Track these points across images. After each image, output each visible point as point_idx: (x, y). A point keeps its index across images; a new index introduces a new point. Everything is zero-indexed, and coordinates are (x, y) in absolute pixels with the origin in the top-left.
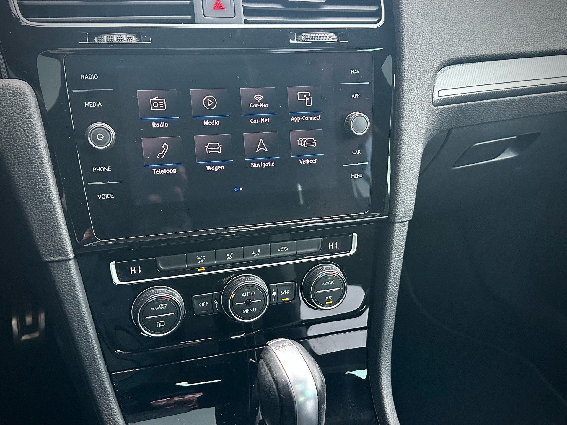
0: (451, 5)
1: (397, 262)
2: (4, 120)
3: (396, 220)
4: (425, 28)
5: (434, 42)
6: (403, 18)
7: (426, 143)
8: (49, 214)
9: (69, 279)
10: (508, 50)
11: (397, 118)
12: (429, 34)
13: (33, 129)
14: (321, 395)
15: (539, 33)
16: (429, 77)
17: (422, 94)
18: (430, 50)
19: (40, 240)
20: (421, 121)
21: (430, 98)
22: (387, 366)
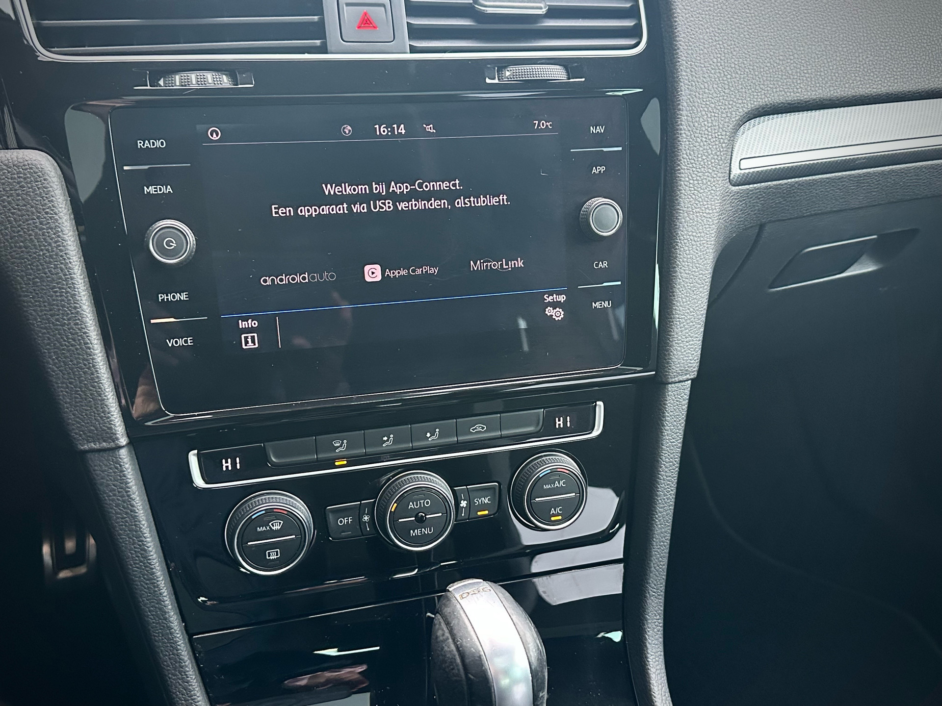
0: (761, 15)
1: (672, 450)
2: (10, 217)
3: (668, 378)
4: (715, 56)
5: (731, 78)
6: (678, 39)
7: (721, 248)
8: (85, 373)
9: (121, 480)
10: (860, 89)
11: (669, 207)
12: (723, 64)
13: (58, 231)
14: (538, 675)
15: (912, 61)
16: (723, 137)
17: (712, 166)
18: (724, 92)
19: (71, 415)
20: (711, 211)
21: (725, 173)
22: (657, 626)
